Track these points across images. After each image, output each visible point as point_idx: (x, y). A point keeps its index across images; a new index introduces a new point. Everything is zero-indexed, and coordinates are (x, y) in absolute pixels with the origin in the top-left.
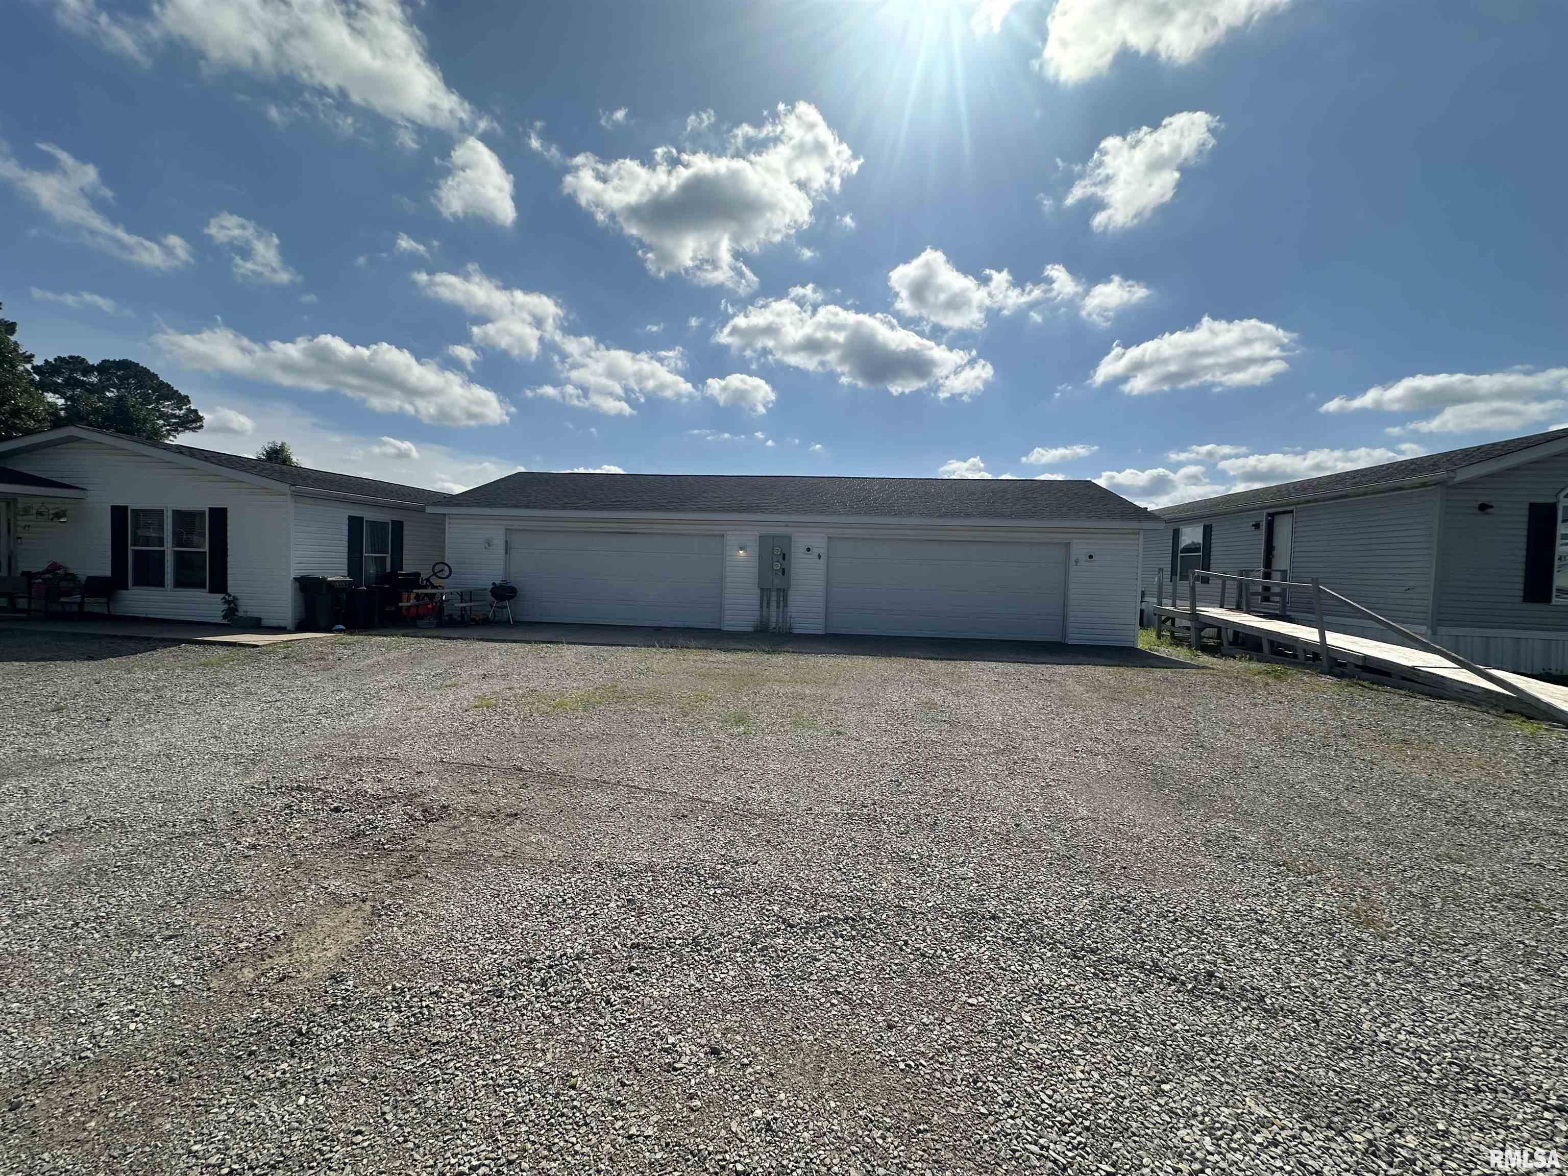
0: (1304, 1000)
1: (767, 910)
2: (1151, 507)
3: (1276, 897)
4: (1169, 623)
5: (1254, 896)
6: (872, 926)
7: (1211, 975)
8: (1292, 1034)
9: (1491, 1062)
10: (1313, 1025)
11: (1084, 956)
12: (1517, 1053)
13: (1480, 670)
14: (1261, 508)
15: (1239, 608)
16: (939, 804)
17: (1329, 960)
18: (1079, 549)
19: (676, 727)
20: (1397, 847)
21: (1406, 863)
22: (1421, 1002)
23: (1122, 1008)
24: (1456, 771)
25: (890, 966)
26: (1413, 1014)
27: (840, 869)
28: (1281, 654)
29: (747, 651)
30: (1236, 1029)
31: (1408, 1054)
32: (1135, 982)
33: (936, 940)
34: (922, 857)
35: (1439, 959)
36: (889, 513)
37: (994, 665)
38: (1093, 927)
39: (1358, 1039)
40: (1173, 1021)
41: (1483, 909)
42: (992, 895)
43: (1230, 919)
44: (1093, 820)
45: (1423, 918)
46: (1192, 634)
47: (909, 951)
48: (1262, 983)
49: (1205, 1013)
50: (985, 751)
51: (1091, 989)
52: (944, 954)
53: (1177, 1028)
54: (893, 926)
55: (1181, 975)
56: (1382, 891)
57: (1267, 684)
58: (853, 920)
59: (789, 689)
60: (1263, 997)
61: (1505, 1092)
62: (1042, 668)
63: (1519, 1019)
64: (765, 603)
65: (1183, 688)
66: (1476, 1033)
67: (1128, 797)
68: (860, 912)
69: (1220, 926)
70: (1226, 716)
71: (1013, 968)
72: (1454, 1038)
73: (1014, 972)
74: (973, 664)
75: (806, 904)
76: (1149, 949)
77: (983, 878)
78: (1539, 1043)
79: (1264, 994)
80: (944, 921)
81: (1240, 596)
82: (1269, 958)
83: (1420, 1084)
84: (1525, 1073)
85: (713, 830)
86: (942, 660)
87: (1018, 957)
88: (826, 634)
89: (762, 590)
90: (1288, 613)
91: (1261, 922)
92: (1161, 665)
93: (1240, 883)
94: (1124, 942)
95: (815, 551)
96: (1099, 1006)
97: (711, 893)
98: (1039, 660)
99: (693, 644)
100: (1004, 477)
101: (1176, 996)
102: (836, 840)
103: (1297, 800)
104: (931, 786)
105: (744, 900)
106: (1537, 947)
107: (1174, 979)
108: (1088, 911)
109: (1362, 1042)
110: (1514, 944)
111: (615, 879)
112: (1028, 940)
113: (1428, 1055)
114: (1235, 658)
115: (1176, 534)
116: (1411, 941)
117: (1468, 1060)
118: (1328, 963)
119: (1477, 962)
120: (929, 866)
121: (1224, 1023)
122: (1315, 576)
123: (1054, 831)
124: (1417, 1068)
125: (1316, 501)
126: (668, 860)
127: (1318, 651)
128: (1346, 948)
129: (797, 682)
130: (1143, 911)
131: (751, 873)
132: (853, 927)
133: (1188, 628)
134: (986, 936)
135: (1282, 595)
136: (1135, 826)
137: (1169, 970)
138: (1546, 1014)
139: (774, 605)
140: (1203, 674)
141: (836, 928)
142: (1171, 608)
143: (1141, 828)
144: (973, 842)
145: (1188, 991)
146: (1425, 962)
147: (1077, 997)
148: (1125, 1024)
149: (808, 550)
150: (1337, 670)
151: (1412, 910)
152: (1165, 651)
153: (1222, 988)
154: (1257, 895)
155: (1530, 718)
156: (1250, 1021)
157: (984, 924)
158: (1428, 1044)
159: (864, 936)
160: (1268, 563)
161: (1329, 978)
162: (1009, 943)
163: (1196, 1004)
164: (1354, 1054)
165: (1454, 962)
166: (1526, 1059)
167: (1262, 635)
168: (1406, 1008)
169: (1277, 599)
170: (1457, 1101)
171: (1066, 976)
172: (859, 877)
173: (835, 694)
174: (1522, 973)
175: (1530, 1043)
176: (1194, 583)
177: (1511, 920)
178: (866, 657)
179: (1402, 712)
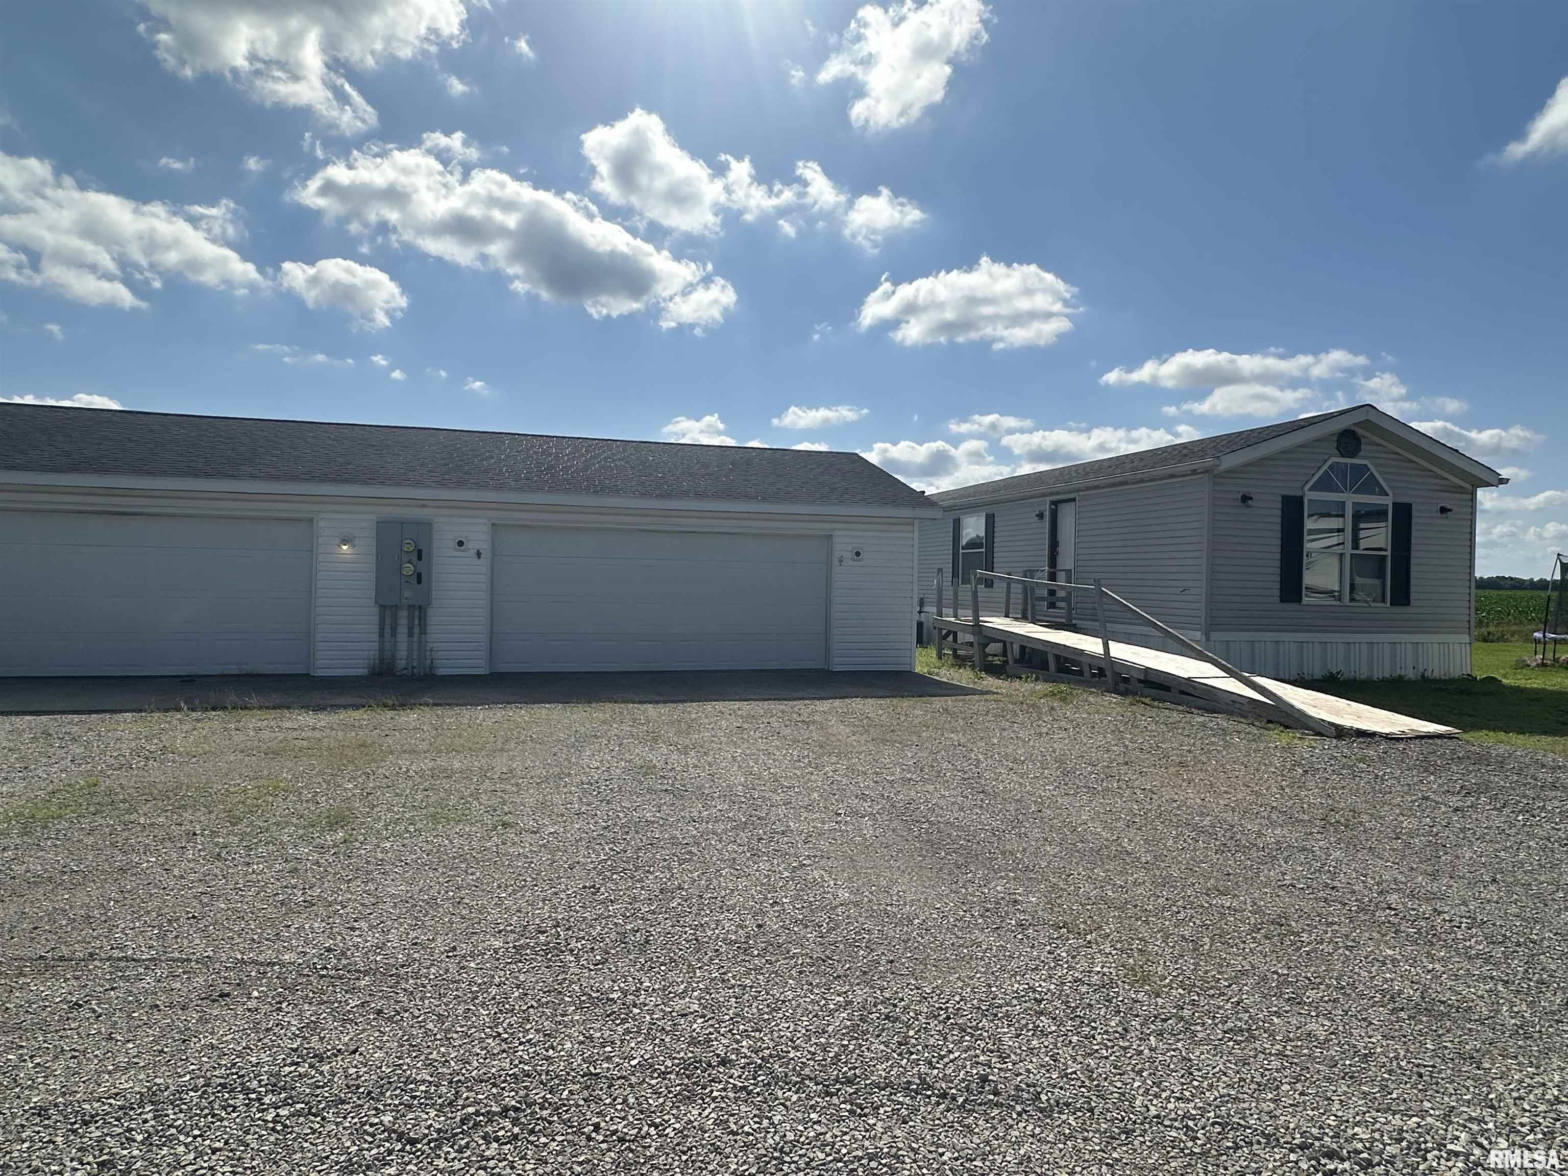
0: (1080, 1087)
1: (372, 1125)
2: (930, 491)
3: (1055, 967)
4: (950, 638)
5: (1033, 970)
6: (545, 1113)
7: (984, 1079)
8: (1067, 1131)
9: (1248, 1112)
10: (1088, 1114)
11: (839, 1090)
12: (1270, 1096)
13: (1246, 678)
14: (1043, 495)
15: (1024, 618)
16: (653, 912)
17: (1106, 1032)
18: (843, 544)
19: (217, 844)
20: (1172, 886)
21: (1180, 903)
22: (1190, 1060)
23: (882, 1149)
24: (1226, 792)
25: (570, 1168)
26: (1183, 1076)
27: (499, 1035)
28: (1068, 671)
29: (357, 707)
30: (1010, 1142)
31: (1176, 1124)
32: (899, 1110)
33: (641, 1112)
34: (625, 993)
35: (1206, 1007)
36: (587, 489)
37: (737, 705)
38: (851, 1047)
39: (1130, 1119)
40: (941, 1150)
41: (1244, 942)
42: (722, 1030)
43: (1007, 1005)
44: (856, 904)
45: (1193, 964)
46: (974, 651)
47: (601, 1138)
48: (1038, 1077)
49: (977, 1130)
50: (719, 828)
51: (846, 1133)
52: (652, 1131)
53: (945, 1158)
54: (578, 1106)
55: (951, 1088)
56: (1157, 940)
57: (1053, 708)
58: (516, 1110)
59: (426, 764)
60: (1039, 1093)
61: (1259, 1143)
62: (799, 705)
63: (1273, 1058)
64: (388, 629)
65: (963, 719)
66: (1235, 1083)
67: (899, 868)
68: (527, 1095)
69: (996, 1015)
70: (1009, 751)
71: (746, 1129)
72: (1218, 1095)
73: (748, 1134)
74: (709, 707)
75: (440, 1101)
76: (916, 1062)
77: (711, 1009)
78: (1287, 1080)
79: (1039, 1090)
80: (653, 1082)
81: (1026, 602)
82: (1046, 1044)
83: (1186, 1155)
84: (1275, 1116)
85: (280, 1009)
86: (665, 702)
87: (755, 1112)
88: (491, 674)
89: (383, 607)
90: (1074, 622)
91: (1039, 1002)
92: (939, 692)
93: (1018, 958)
94: (888, 1060)
95: (473, 546)
96: (854, 1154)
97: (269, 1118)
98: (796, 695)
99: (254, 701)
100: (750, 445)
101: (945, 1117)
102: (493, 991)
103: (1080, 845)
104: (642, 888)
105: (330, 1116)
106: (1288, 975)
107: (944, 1096)
108: (846, 1027)
109: (1135, 1122)
110: (1269, 975)
111: (74, 1131)
112: (769, 1084)
113: (1194, 1120)
114: (1021, 678)
115: (957, 526)
116: (1182, 992)
117: (1229, 1115)
118: (1105, 1036)
119: (1238, 1003)
120: (635, 1006)
121: (996, 1138)
122: (1097, 576)
123: (807, 927)
124: (1184, 1138)
125: (1097, 487)
126: (188, 1077)
127: (1103, 665)
128: (1122, 1014)
129: (440, 751)
130: (911, 1014)
131: (345, 1070)
132: (515, 1122)
133: (971, 644)
134: (712, 1091)
135: (1067, 599)
136: (905, 904)
137: (937, 1085)
138: (1293, 1047)
139: (403, 630)
140: (986, 700)
141: (489, 1129)
142: (953, 619)
143: (911, 906)
144: (699, 960)
145: (958, 1107)
146: (1193, 1014)
147: (828, 1149)
148: (885, 1169)
149: (461, 543)
150: (1122, 687)
151: (1183, 956)
152: (947, 674)
153: (996, 1093)
154: (1036, 969)
155: (1287, 727)
156: (1025, 1127)
157: (709, 1075)
158: (1195, 1108)
159: (532, 1132)
160: (1053, 562)
161: (1105, 1054)
162: (743, 1095)
163: (966, 1122)
164: (1126, 1138)
165: (1219, 1008)
166: (1276, 1100)
167: (1048, 650)
168: (1176, 1072)
169: (1063, 604)
170: (1218, 1166)
171: (814, 1123)
172: (529, 1041)
173: (501, 764)
174: (1276, 1006)
175: (1280, 1082)
176: (976, 587)
177: (1267, 950)
178: (553, 706)
179: (1180, 731)
